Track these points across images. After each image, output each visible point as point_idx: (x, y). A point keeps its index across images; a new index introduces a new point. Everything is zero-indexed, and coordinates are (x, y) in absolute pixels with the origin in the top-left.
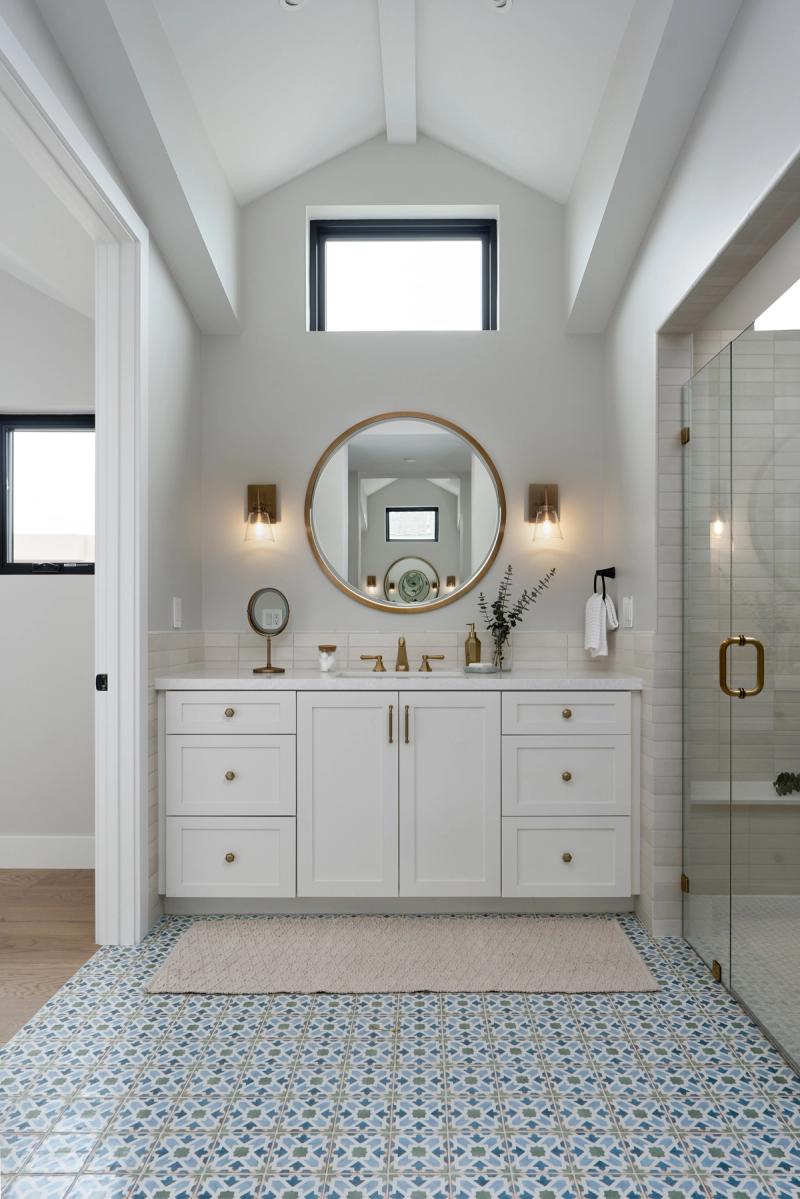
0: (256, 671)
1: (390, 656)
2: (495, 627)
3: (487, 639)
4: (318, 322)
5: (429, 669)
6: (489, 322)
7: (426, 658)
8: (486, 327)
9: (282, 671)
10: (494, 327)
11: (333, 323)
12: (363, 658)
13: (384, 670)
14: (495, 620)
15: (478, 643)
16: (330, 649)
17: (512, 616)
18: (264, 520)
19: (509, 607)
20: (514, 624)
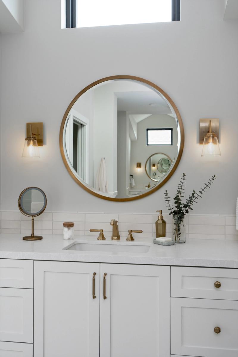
0: (25, 239)
1: (108, 230)
2: (175, 213)
3: (170, 221)
4: (71, 22)
5: (132, 239)
6: (176, 16)
7: (131, 232)
8: (174, 19)
9: (40, 238)
10: (179, 19)
11: (80, 23)
12: (91, 231)
13: (104, 238)
14: (175, 209)
15: (164, 222)
16: (69, 225)
17: (185, 206)
18: (34, 144)
19: (184, 201)
20: (187, 212)
